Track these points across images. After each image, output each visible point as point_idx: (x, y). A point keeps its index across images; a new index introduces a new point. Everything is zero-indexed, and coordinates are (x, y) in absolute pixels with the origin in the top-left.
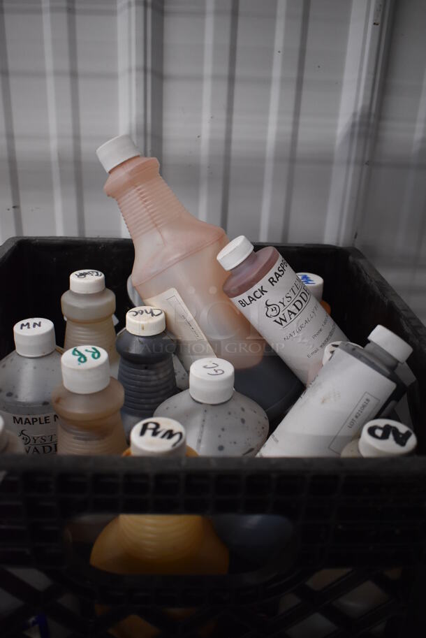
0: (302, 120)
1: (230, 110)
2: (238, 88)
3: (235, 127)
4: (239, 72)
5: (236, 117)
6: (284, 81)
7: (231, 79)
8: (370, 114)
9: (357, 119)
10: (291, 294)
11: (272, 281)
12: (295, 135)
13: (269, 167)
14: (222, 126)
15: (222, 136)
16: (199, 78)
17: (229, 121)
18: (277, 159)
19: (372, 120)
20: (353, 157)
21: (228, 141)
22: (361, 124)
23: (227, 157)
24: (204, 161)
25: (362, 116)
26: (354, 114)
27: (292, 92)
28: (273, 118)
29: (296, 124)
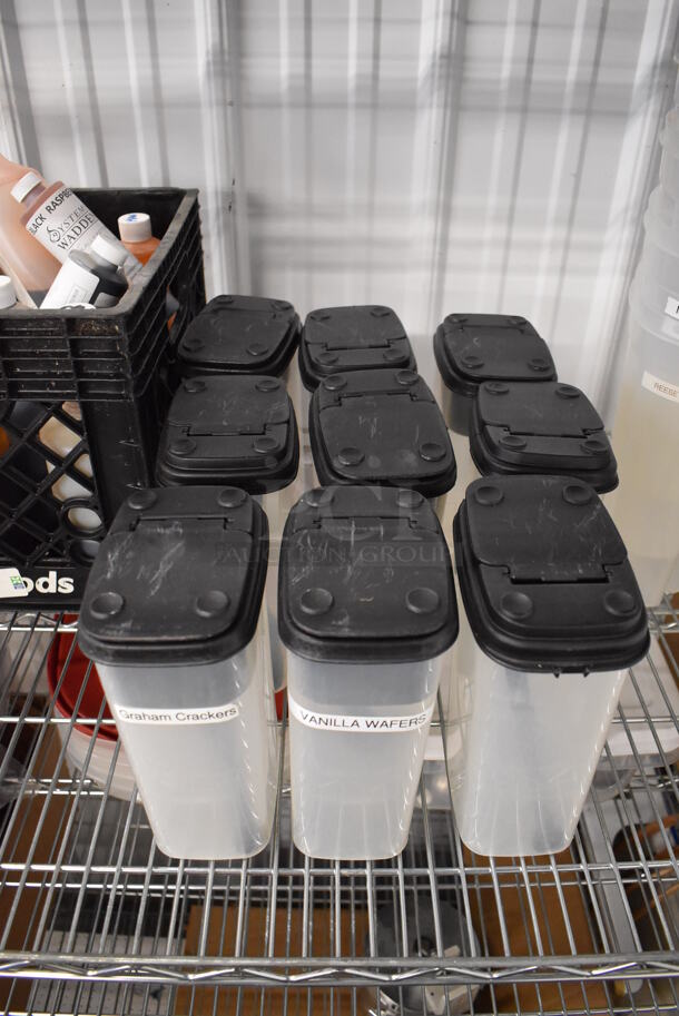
0: (162, 61)
1: (88, 56)
2: (93, 34)
3: (96, 73)
4: (91, 16)
5: (95, 62)
6: (135, 21)
7: (84, 24)
8: (222, 52)
9: (211, 58)
10: (69, 221)
11: (49, 210)
12: (156, 78)
13: (137, 112)
14: (83, 73)
15: (84, 84)
16: (52, 25)
17: (89, 68)
18: (143, 105)
19: (227, 58)
20: (214, 98)
21: (92, 89)
22: (215, 63)
23: (94, 106)
24: (72, 111)
25: (214, 55)
26: (208, 52)
27: (145, 33)
28: (132, 61)
29: (155, 66)
